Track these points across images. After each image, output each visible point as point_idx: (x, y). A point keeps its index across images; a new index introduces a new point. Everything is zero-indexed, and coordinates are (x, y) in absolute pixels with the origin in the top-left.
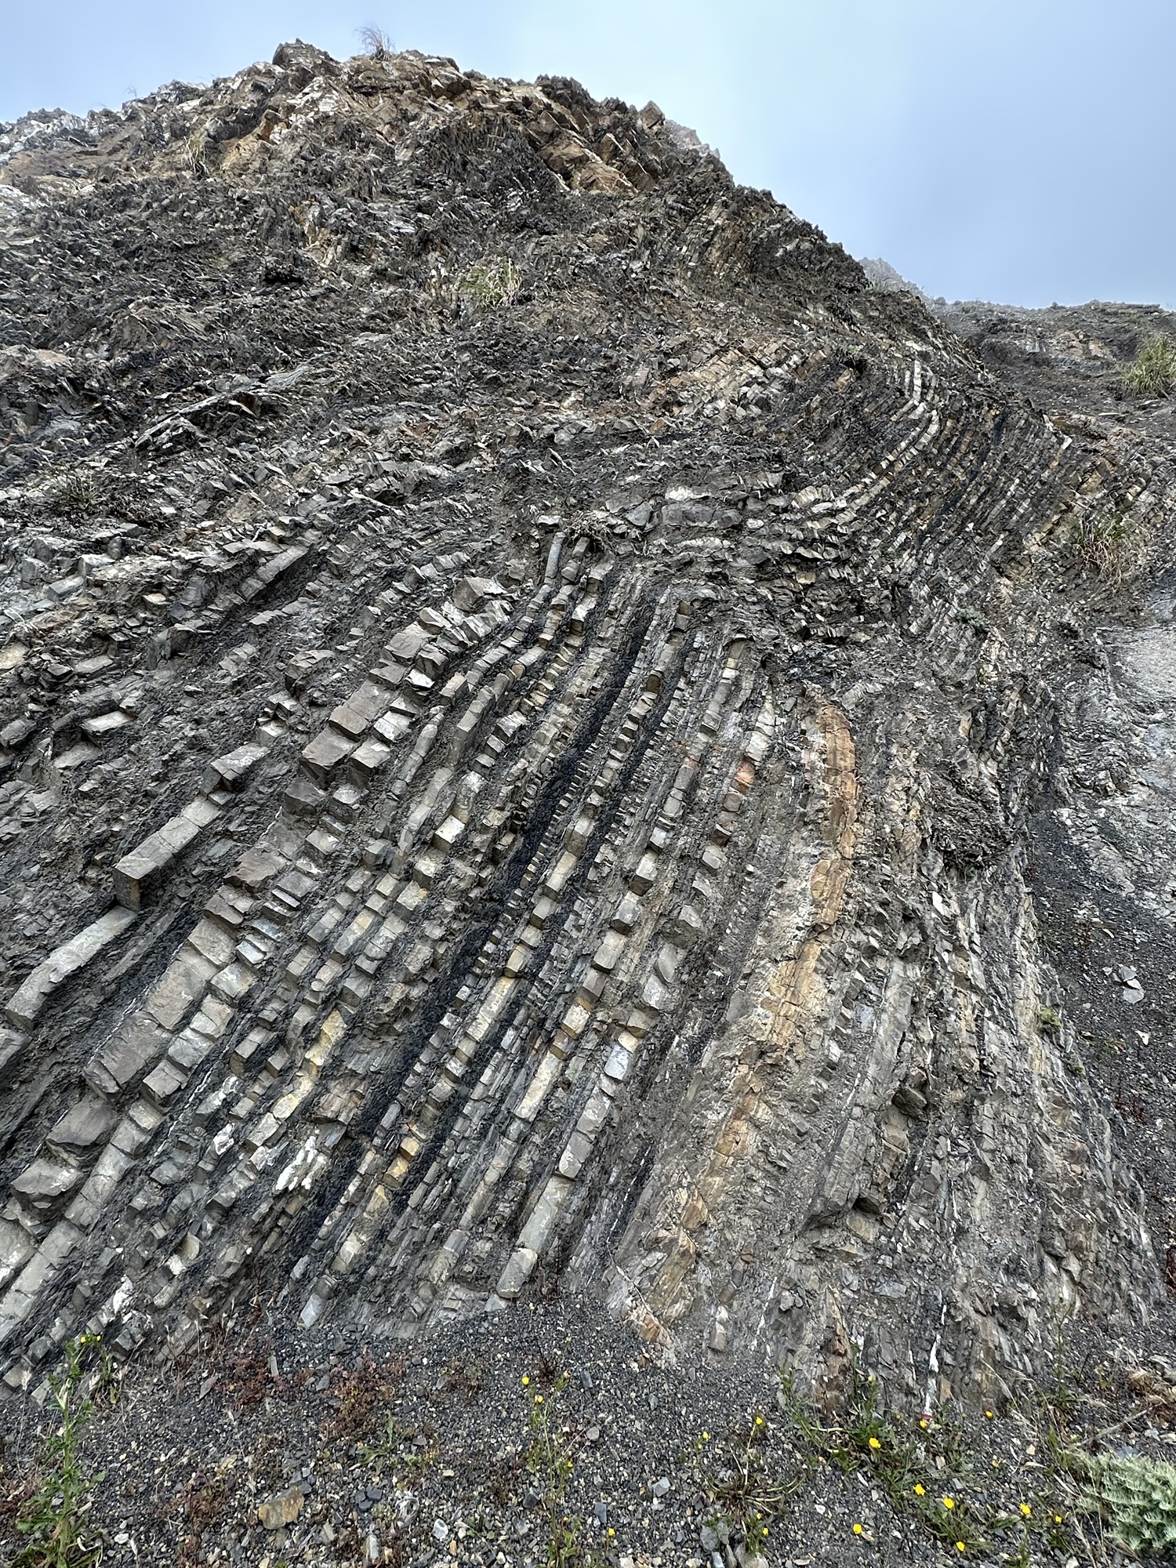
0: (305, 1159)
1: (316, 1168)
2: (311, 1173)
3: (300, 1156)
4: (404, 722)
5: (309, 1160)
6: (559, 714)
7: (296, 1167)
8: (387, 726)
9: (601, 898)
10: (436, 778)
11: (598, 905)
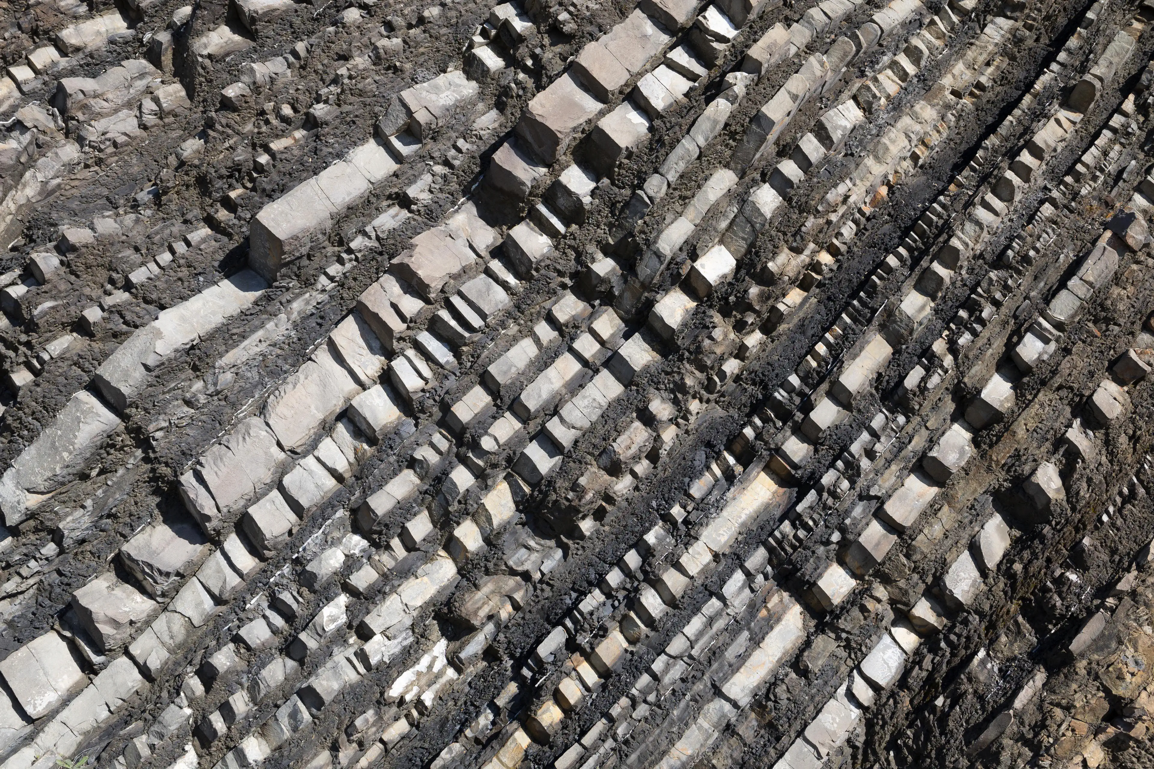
0: (430, 667)
1: (443, 680)
2: (437, 686)
3: (425, 661)
4: (683, 85)
5: (435, 670)
6: (916, 118)
7: (419, 674)
8: (656, 85)
9: (916, 420)
10: (712, 182)
11: (909, 428)
